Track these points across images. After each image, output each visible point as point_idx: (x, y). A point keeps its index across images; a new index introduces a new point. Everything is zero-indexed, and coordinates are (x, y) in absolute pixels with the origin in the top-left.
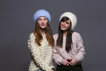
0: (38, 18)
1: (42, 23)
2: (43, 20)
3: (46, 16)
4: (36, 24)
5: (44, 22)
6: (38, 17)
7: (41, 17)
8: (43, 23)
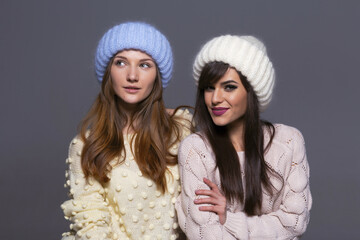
0: (114, 55)
1: (129, 80)
2: (133, 64)
3: (150, 51)
4: (104, 82)
5: (137, 75)
6: (114, 51)
7: (126, 50)
8: (133, 77)
